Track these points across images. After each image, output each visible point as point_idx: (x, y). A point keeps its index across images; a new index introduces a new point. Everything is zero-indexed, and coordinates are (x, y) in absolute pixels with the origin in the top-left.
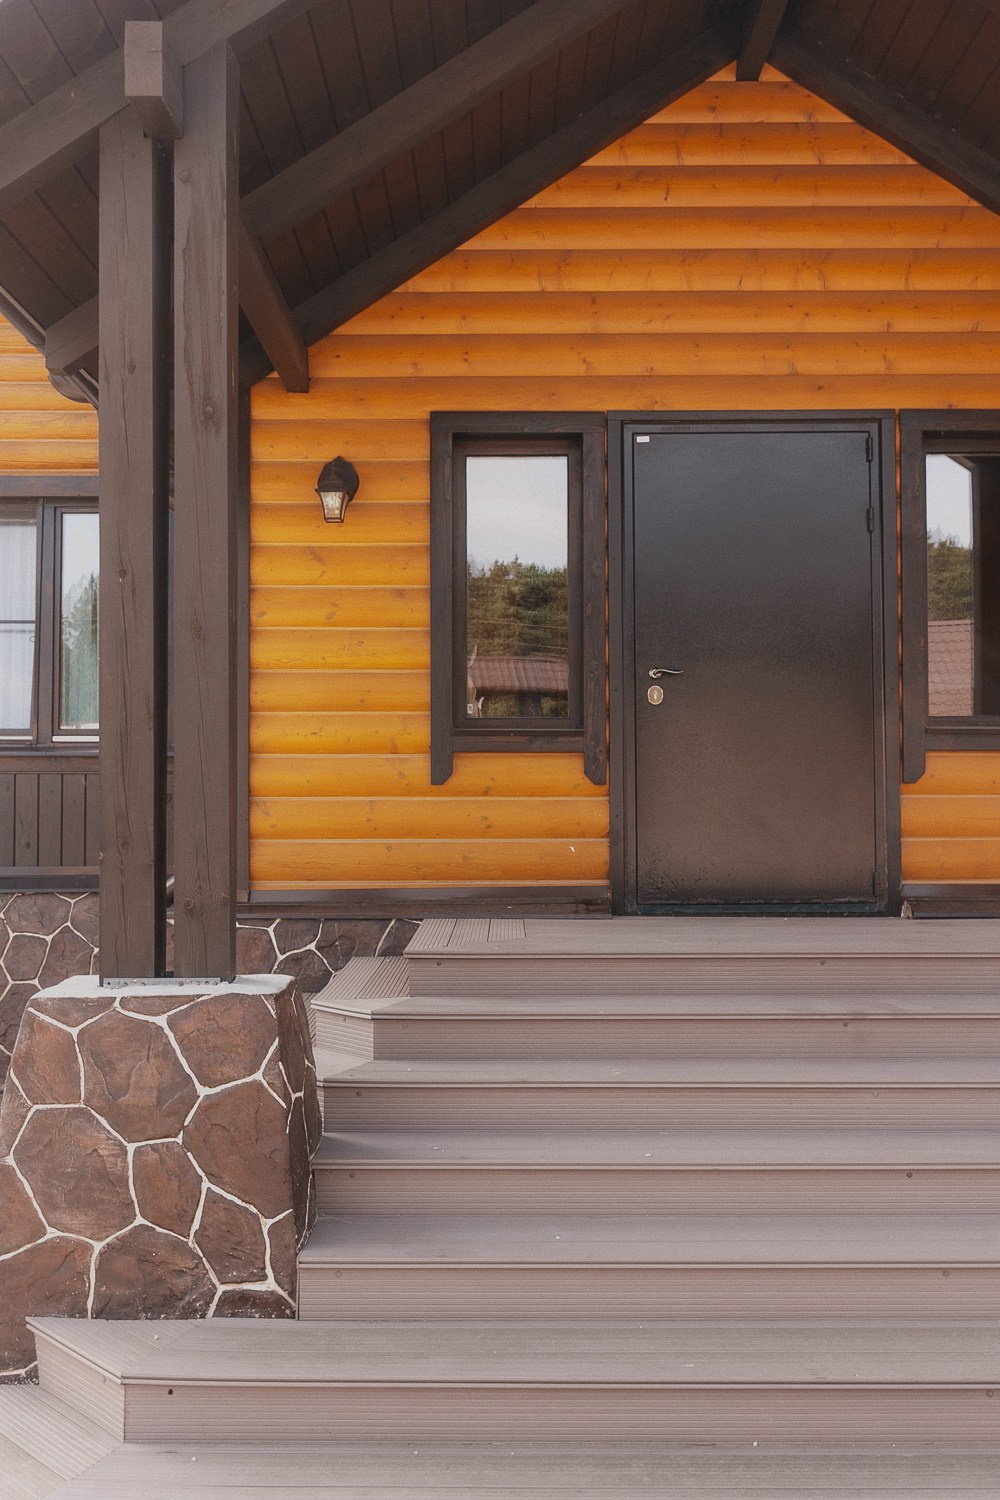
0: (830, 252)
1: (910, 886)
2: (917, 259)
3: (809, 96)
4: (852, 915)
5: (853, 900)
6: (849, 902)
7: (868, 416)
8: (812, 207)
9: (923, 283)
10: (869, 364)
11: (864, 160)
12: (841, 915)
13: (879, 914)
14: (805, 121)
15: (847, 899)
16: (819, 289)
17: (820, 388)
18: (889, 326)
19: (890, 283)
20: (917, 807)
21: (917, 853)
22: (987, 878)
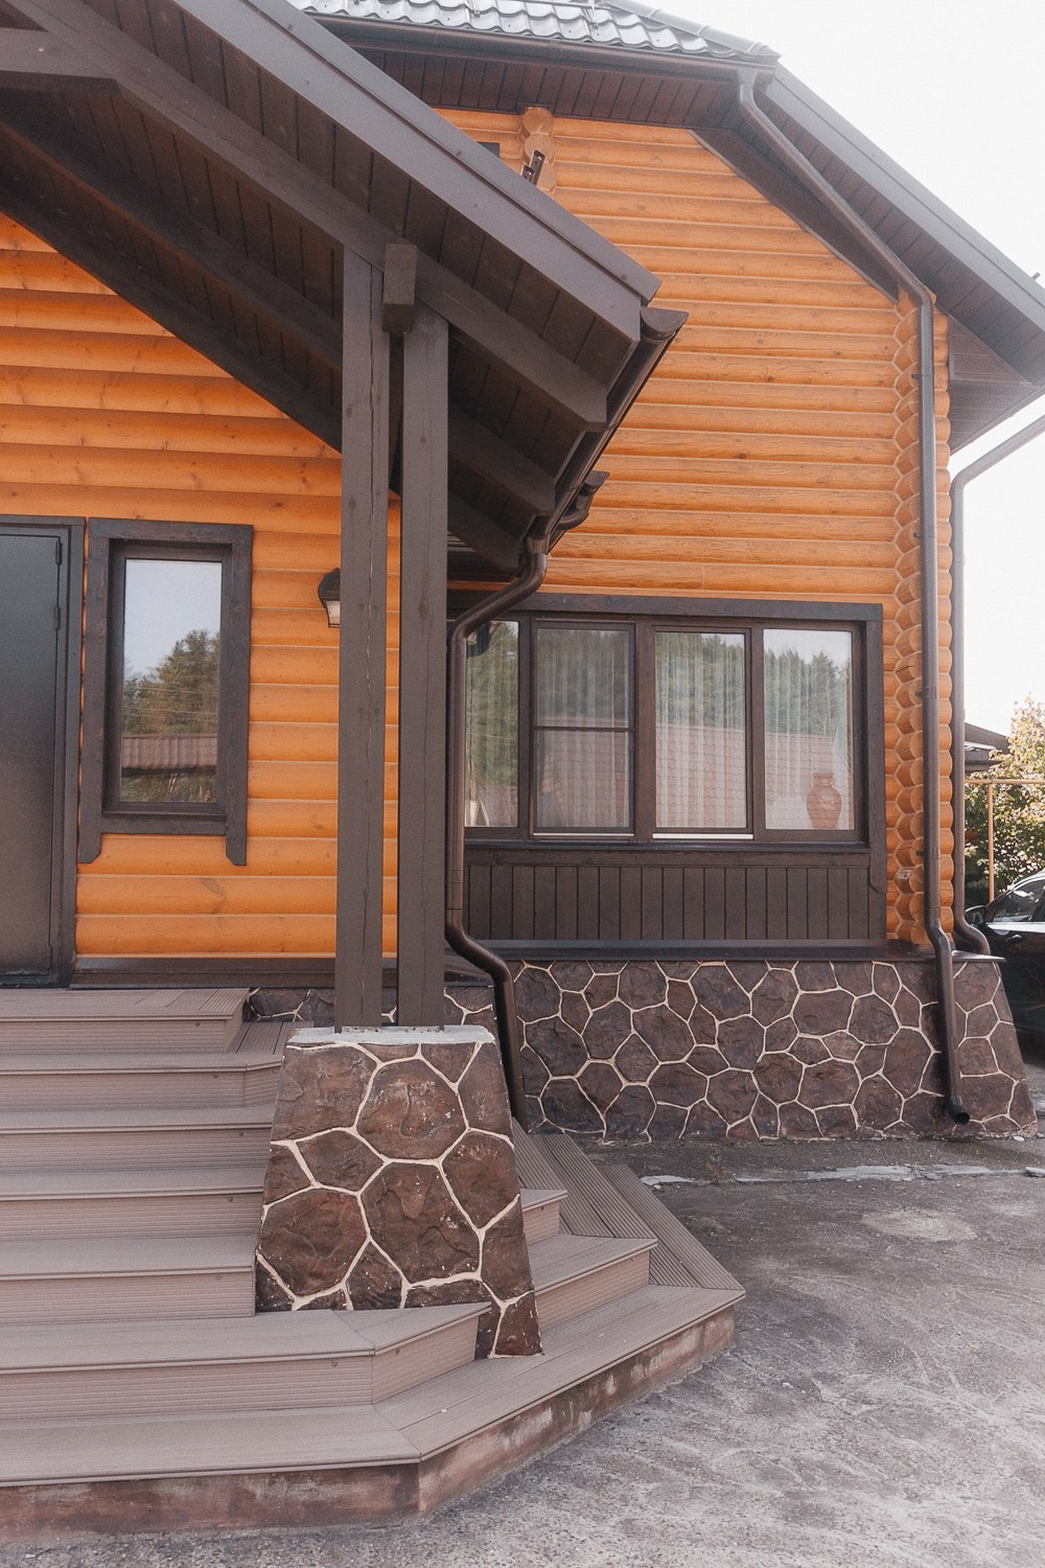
0: (30, 370)
1: (84, 961)
2: (114, 379)
3: (14, 226)
4: (22, 986)
5: (26, 972)
6: (21, 975)
7: (59, 522)
8: (15, 328)
9: (117, 402)
10: (63, 473)
11: (67, 287)
12: (13, 987)
13: (50, 986)
14: (11, 248)
15: (19, 972)
16: (17, 403)
17: (14, 494)
18: (83, 441)
19: (86, 400)
20: (92, 887)
21: (89, 929)
22: (157, 952)
